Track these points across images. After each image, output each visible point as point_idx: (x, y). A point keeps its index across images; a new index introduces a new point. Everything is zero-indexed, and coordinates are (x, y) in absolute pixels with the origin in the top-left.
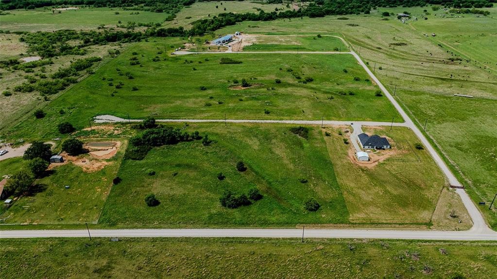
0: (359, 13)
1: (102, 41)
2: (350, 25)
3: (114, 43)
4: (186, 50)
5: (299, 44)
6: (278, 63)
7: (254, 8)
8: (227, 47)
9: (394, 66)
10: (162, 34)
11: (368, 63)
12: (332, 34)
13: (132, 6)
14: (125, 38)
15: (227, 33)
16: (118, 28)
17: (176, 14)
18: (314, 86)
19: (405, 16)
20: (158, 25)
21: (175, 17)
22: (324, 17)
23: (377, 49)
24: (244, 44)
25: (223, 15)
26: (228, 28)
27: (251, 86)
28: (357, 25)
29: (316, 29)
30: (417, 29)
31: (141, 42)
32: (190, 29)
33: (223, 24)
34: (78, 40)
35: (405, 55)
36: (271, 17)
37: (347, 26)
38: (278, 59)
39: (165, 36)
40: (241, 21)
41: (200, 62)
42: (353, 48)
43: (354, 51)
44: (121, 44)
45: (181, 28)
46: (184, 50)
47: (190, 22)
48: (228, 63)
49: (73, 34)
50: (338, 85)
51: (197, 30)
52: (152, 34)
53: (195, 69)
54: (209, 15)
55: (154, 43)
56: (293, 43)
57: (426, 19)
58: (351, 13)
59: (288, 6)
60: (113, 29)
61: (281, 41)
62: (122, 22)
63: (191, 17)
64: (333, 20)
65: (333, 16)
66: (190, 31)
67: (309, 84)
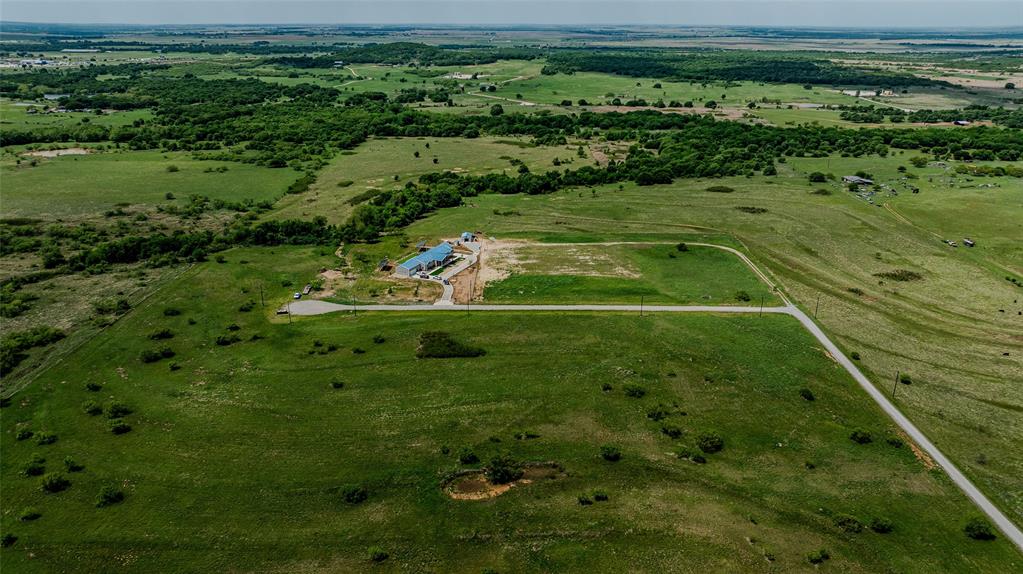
0: (752, 174)
1: (96, 261)
2: (746, 209)
3: (128, 267)
4: (324, 294)
5: (637, 276)
6: (593, 354)
7: (502, 158)
8: (440, 286)
9: (936, 366)
10: (267, 237)
11: (855, 357)
12: (710, 240)
13: (218, 148)
14: (162, 252)
15: (439, 236)
16: (161, 215)
17: (316, 173)
18: (732, 475)
19: (863, 183)
20: (268, 207)
21: (313, 182)
22: (670, 182)
23: (851, 295)
24: (488, 275)
25: (431, 179)
26: (443, 217)
27: (521, 476)
28: (764, 211)
29: (665, 221)
30: (913, 223)
31: (205, 265)
32: (344, 222)
33: (430, 205)
34: (32, 255)
35: (939, 317)
36: (547, 185)
37: (738, 212)
38: (590, 339)
39: (275, 242)
40: (476, 195)
41: (358, 351)
42: (787, 290)
43: (794, 302)
44: (148, 271)
45: (320, 221)
46: (317, 295)
47: (345, 199)
48: (443, 356)
49: (29, 233)
50: (812, 467)
51: (360, 225)
52: (240, 239)
53: (338, 386)
54: (396, 178)
55: (238, 269)
56: (619, 270)
57: (917, 191)
58: (733, 173)
59: (581, 154)
60: (145, 219)
61: (584, 265)
62: (175, 195)
63: (351, 183)
64: (698, 192)
65: (691, 181)
66: (343, 229)
67: (717, 469)
